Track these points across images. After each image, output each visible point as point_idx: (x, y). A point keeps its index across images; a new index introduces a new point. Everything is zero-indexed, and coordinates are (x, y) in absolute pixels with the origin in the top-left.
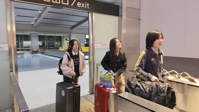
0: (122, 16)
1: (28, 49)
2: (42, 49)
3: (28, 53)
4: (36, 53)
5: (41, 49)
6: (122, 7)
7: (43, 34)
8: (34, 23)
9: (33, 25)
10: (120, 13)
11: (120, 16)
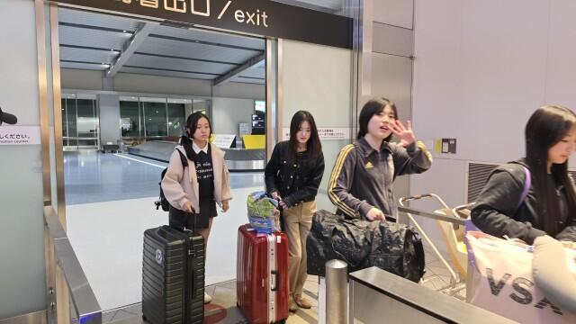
0: (360, 49)
1: (89, 140)
2: (131, 140)
3: (89, 151)
4: (112, 152)
5: (128, 140)
6: (360, 23)
7: (134, 99)
8: (108, 66)
9: (105, 71)
10: (355, 40)
11: (356, 48)
